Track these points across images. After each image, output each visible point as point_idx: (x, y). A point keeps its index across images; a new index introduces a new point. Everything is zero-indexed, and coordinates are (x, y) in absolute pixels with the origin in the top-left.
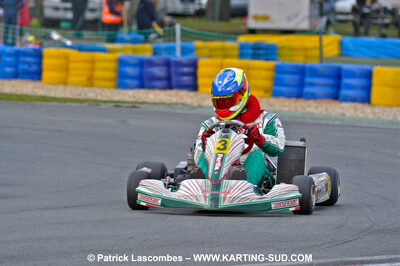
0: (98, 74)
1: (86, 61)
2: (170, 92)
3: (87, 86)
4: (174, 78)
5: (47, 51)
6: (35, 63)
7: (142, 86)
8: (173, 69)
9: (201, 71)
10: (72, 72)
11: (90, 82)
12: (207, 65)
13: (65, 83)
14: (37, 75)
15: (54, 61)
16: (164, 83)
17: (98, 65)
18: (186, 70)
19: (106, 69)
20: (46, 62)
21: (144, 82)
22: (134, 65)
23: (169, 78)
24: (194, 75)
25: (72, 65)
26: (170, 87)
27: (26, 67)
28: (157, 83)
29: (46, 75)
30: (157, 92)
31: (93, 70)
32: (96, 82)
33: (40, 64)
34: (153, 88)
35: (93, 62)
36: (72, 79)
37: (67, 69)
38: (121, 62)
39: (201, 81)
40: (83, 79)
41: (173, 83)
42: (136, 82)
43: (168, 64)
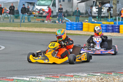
1: (93, 26)
2: (112, 33)
4: (114, 30)
5: (84, 23)
6: (81, 26)
7: (106, 32)
8: (114, 27)
10: (90, 28)
13: (88, 31)
14: (82, 29)
15: (86, 26)
16: (112, 31)
18: (117, 28)
20: (84, 26)
21: (107, 31)
22: (105, 27)
23: (113, 30)
25: (90, 27)
26: (113, 32)
27: (79, 27)
29: (84, 29)
30: (110, 33)
33: (82, 26)
34: (109, 32)
35: (95, 26)
36: (90, 30)
37: (89, 28)
41: (114, 31)
42: (105, 31)
43: (112, 26)
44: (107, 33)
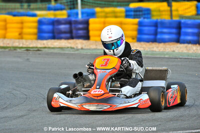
0: (25, 30)
1: (17, 23)
2: (71, 41)
3: (19, 39)
4: (74, 31)
7: (54, 38)
8: (73, 26)
9: (91, 27)
10: (9, 30)
11: (21, 36)
12: (95, 23)
16: (68, 35)
17: (26, 25)
18: (81, 26)
19: (30, 28)
21: (55, 36)
23: (71, 32)
24: (87, 29)
25: (9, 25)
26: (72, 38)
28: (63, 35)
31: (22, 28)
32: (25, 36)
34: (60, 38)
35: (22, 23)
37: (5, 28)
38: (40, 22)
39: (91, 33)
40: (17, 34)
41: (74, 35)
42: (51, 35)
43: (69, 22)
44: (56, 41)
